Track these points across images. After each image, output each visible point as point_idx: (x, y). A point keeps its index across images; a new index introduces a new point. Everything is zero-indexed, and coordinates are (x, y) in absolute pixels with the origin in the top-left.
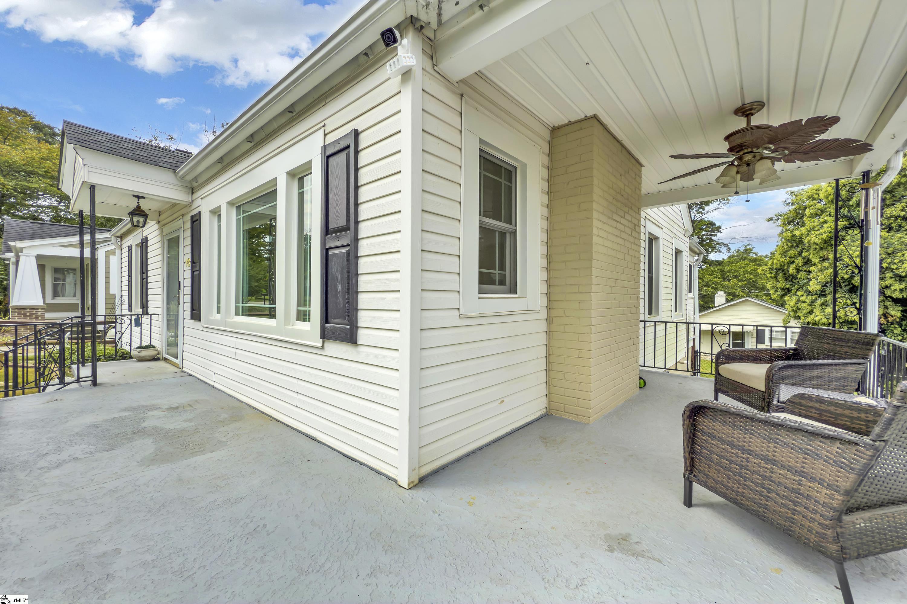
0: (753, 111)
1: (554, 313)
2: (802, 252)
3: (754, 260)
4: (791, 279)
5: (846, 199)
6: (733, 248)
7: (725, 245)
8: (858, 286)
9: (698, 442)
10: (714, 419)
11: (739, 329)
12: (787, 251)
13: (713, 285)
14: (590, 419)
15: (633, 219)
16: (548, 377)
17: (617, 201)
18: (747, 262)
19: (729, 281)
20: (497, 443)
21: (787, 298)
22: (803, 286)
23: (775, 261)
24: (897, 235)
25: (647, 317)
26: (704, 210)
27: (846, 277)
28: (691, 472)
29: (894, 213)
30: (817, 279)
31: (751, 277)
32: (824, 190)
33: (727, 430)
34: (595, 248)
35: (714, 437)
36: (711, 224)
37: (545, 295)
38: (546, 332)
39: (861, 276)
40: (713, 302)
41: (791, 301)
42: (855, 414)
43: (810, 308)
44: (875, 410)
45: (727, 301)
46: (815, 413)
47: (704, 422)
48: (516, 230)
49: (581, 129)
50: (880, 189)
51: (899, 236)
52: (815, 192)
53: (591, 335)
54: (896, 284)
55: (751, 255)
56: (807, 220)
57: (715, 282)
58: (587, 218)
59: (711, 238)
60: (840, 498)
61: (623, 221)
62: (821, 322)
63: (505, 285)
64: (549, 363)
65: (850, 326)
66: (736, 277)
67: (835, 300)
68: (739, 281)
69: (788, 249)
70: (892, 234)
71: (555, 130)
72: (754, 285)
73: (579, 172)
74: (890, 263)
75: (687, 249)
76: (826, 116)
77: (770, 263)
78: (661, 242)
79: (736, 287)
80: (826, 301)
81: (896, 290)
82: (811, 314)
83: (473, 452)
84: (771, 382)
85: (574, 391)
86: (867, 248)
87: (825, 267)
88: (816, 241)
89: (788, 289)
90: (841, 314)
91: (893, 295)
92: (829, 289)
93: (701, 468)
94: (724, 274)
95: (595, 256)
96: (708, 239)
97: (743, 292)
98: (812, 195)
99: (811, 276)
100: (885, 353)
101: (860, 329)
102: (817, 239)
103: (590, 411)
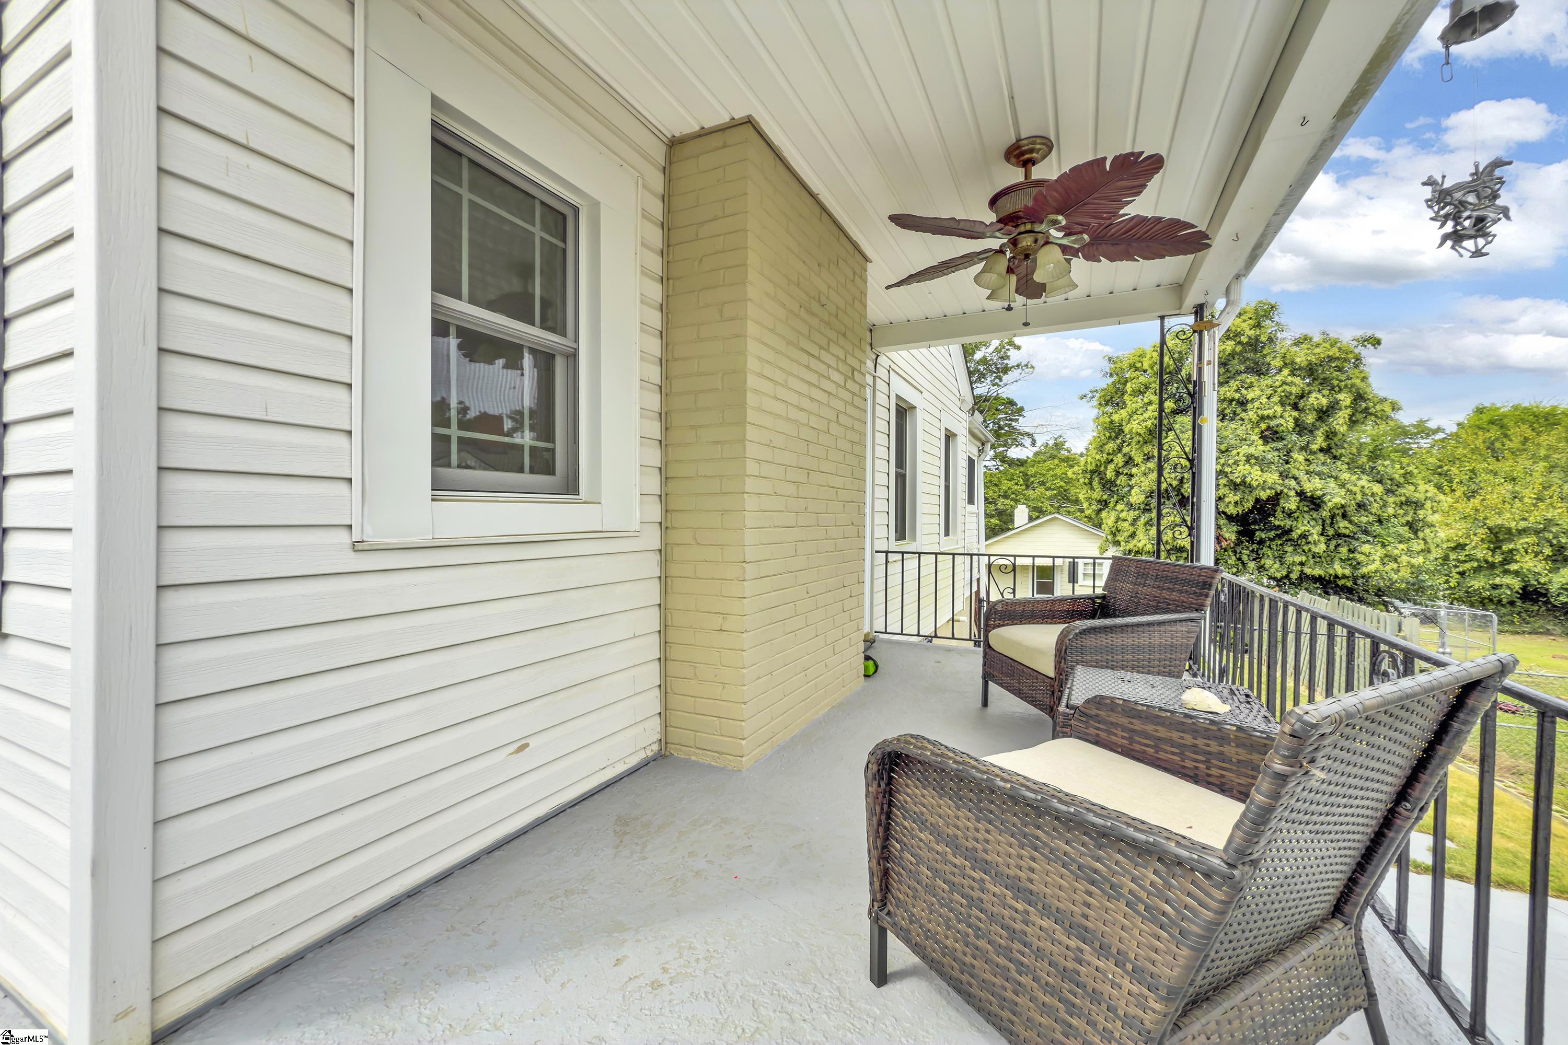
0: (1034, 155)
1: (674, 537)
2: (1122, 446)
3: (1066, 460)
4: (1108, 486)
5: (1174, 371)
6: (1040, 441)
7: (1028, 435)
8: (1188, 497)
9: (896, 831)
10: (925, 782)
11: (1048, 562)
12: (1104, 444)
13: (1013, 496)
14: (744, 759)
15: (849, 357)
16: (664, 675)
17: (809, 311)
18: (1056, 461)
19: (1034, 490)
20: (497, 854)
21: (1104, 514)
22: (1124, 496)
23: (1090, 459)
24: (1231, 425)
25: (894, 545)
26: (1001, 380)
27: (1175, 483)
28: (884, 902)
29: (1228, 394)
30: (1140, 487)
31: (1062, 484)
32: (1148, 356)
33: (946, 807)
34: (751, 399)
35: (923, 824)
36: (1011, 403)
37: (657, 498)
38: (660, 578)
39: (1194, 473)
40: (1012, 521)
41: (1108, 518)
42: (1188, 739)
43: (1132, 529)
44: (1220, 730)
45: (1031, 519)
46: (1123, 737)
47: (907, 786)
48: (576, 350)
49: (725, 146)
50: (1217, 332)
51: (1234, 426)
52: (1138, 359)
53: (745, 583)
54: (1230, 495)
55: (1062, 452)
56: (1128, 399)
57: (1016, 490)
58: (737, 336)
59: (1010, 424)
60: (1157, 1006)
61: (825, 356)
62: (1145, 549)
63: (554, 474)
64: (665, 644)
65: (1179, 555)
66: (1043, 483)
67: (1159, 516)
68: (1048, 489)
69: (1104, 442)
70: (1225, 424)
71: (674, 144)
72: (1065, 495)
73: (722, 237)
74: (1224, 464)
75: (966, 432)
76: (1143, 152)
77: (1082, 463)
78: (919, 414)
79: (1042, 499)
80: (1151, 519)
81: (1230, 502)
82: (1133, 538)
83: (413, 893)
84: (1063, 661)
85: (712, 701)
86: (1200, 427)
87: (1149, 469)
88: (1139, 430)
89: (1105, 501)
90: (1167, 537)
91: (1227, 510)
92: (1154, 503)
93: (901, 896)
94: (1028, 480)
95: (751, 416)
96: (1006, 425)
97: (1051, 506)
98: (1135, 363)
99: (1133, 482)
100: (1225, 599)
101: (1192, 562)
102: (1140, 427)
103: (744, 742)
